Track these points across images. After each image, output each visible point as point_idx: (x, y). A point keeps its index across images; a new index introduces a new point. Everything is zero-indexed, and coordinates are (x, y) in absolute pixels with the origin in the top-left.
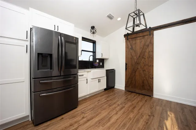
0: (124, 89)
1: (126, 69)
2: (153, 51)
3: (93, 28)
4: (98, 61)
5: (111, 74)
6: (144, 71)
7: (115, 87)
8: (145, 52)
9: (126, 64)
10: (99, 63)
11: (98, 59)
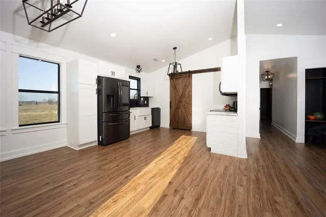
0: (169, 127)
1: (170, 107)
2: (191, 91)
3: (138, 67)
4: (142, 99)
5: (156, 113)
6: (185, 108)
7: (160, 126)
8: (185, 92)
9: (170, 103)
10: (144, 101)
11: (142, 97)
